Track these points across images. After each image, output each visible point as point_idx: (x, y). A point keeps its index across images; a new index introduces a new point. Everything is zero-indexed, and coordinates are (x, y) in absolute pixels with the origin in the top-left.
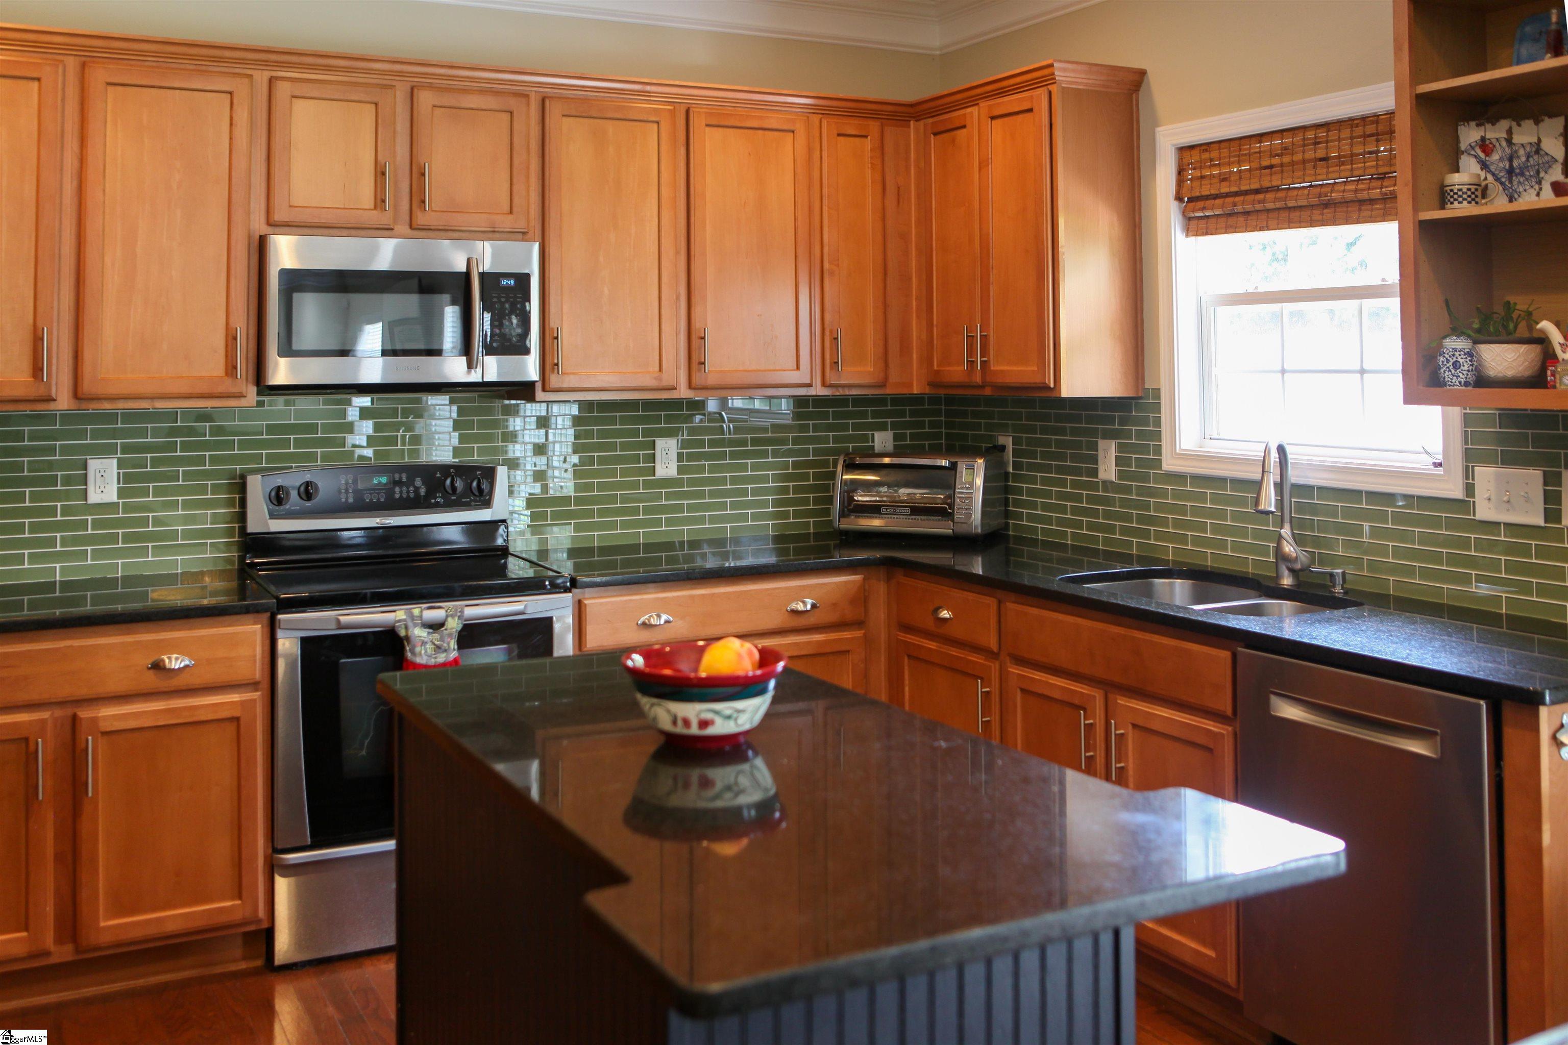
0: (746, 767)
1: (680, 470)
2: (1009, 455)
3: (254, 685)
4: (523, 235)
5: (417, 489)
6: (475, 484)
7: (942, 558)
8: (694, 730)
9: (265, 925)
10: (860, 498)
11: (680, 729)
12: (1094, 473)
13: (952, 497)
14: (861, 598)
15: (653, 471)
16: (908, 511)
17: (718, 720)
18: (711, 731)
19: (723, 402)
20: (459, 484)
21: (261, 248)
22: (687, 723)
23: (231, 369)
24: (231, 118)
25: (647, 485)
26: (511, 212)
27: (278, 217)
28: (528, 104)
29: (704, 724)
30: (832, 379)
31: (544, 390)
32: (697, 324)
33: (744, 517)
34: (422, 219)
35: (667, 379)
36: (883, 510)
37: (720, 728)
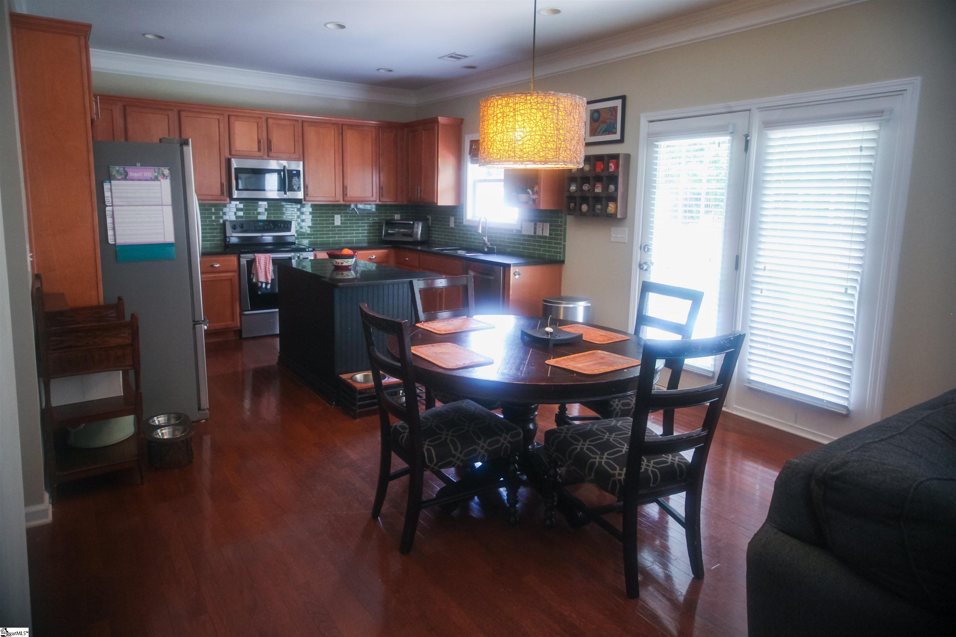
0: (350, 272)
1: (341, 223)
2: (430, 222)
3: (235, 271)
4: (299, 160)
5: (271, 226)
6: (286, 225)
7: (411, 247)
8: (340, 265)
9: (239, 328)
10: (390, 232)
11: (337, 265)
12: (449, 225)
13: (413, 231)
14: (387, 256)
15: (334, 223)
16: (402, 235)
17: (344, 263)
18: (343, 265)
19: (356, 206)
20: (282, 225)
21: (229, 162)
22: (339, 263)
23: (222, 193)
24: (219, 126)
25: (332, 227)
26: (295, 153)
27: (233, 153)
28: (298, 123)
29: (342, 263)
30: (382, 199)
31: (304, 201)
32: (345, 184)
33: (359, 237)
34: (271, 154)
35: (337, 199)
36: (395, 235)
37: (345, 264)
